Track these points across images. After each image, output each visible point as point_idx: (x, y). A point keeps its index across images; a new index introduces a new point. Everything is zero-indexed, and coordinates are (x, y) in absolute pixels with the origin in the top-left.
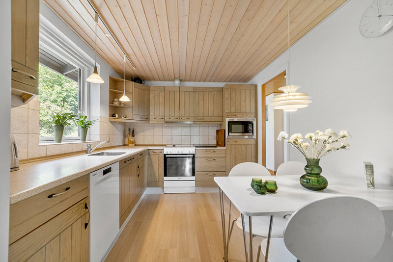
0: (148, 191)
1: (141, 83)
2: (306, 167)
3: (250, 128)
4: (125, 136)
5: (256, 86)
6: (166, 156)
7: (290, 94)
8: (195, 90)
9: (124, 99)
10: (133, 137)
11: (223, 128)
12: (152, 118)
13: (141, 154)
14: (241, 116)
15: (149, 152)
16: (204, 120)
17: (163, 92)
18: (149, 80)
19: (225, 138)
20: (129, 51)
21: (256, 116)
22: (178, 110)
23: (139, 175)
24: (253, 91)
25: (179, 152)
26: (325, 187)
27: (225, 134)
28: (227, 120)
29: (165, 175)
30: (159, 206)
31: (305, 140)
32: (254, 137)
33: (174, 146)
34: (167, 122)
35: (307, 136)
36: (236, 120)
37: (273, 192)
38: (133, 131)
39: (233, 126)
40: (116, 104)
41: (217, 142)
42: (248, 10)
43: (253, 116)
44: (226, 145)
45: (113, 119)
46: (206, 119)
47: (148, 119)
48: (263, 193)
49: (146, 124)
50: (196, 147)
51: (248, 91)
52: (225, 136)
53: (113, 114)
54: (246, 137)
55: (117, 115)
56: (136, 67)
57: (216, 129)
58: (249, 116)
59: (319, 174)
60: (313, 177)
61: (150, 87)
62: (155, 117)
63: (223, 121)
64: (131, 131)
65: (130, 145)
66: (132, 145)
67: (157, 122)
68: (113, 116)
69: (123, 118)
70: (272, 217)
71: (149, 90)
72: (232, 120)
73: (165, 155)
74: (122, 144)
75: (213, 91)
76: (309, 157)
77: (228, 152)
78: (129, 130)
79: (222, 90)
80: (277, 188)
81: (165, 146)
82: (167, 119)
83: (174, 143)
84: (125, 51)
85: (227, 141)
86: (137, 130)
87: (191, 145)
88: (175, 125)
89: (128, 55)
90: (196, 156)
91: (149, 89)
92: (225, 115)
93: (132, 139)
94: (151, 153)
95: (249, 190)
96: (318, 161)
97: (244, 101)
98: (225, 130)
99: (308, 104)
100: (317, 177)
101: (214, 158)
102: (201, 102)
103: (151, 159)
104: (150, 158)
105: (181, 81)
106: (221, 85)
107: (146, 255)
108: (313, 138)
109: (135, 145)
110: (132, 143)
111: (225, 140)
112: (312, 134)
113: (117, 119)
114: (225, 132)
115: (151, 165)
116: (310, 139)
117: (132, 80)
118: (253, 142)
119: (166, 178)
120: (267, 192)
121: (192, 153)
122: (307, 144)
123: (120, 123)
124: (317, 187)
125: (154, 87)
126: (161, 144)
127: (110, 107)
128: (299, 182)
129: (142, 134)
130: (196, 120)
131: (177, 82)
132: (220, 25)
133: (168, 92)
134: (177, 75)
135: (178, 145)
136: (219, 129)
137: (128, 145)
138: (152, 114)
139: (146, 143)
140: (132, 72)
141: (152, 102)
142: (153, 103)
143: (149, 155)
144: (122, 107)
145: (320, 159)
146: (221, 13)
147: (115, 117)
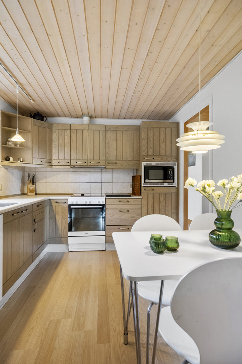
0: (49, 249)
1: (42, 120)
2: (217, 220)
3: (171, 174)
4: (23, 183)
5: (178, 124)
6: (72, 207)
7: (199, 132)
8: (106, 128)
9: (17, 138)
10: (33, 184)
11: (139, 174)
12: (55, 162)
13: (39, 205)
14: (160, 159)
15: (51, 202)
16: (117, 165)
17: (69, 132)
18: (53, 116)
19: (141, 186)
20: (22, 80)
21: (178, 160)
22: (86, 153)
23: (34, 231)
24: (174, 130)
25: (86, 202)
26: (237, 245)
27: (141, 181)
28: (144, 164)
29: (70, 230)
30: (60, 266)
31: (217, 188)
32: (175, 184)
33: (83, 195)
34: (73, 167)
35: (220, 183)
36: (154, 164)
37: (174, 250)
38: (34, 177)
39: (151, 172)
40: (10, 145)
41: (133, 190)
42: (158, 29)
43: (173, 160)
44: (142, 194)
45: (6, 163)
46: (120, 163)
47: (50, 163)
48: (161, 253)
49: (49, 169)
50: (107, 196)
51: (168, 130)
52: (141, 183)
53: (7, 157)
54: (166, 184)
55: (11, 159)
56: (34, 100)
57: (131, 175)
58: (169, 159)
59: (231, 229)
60: (223, 232)
61: (53, 124)
62: (59, 161)
63: (139, 165)
64: (31, 177)
65: (29, 194)
66: (31, 194)
67: (63, 167)
68: (7, 159)
69: (19, 161)
70: (162, 282)
71: (52, 129)
72: (149, 164)
73: (70, 206)
74: (20, 193)
75: (127, 130)
76: (220, 209)
77: (145, 202)
78: (29, 175)
79: (138, 129)
80: (178, 245)
81: (72, 195)
82: (73, 163)
83: (82, 192)
84: (17, 80)
85: (143, 189)
86: (38, 176)
87: (103, 194)
88: (84, 170)
89: (21, 85)
90: (107, 206)
91: (52, 127)
92: (141, 158)
93: (32, 187)
94: (53, 203)
95: (146, 248)
96: (229, 214)
97: (163, 142)
98: (141, 176)
99: (220, 145)
100: (227, 232)
101: (128, 209)
102: (114, 143)
103: (53, 211)
104: (51, 210)
105: (91, 117)
106: (137, 122)
107: (33, 328)
108: (226, 186)
109: (36, 194)
110: (31, 191)
111: (141, 188)
112: (225, 181)
113: (12, 162)
114: (141, 179)
115: (53, 217)
116: (223, 187)
117: (31, 117)
118: (174, 190)
119: (70, 233)
120: (166, 251)
121: (101, 203)
122: (219, 192)
123: (17, 168)
124: (226, 244)
125: (58, 124)
126: (67, 192)
127: (3, 148)
128: (208, 239)
129: (45, 180)
130: (107, 164)
131: (86, 120)
132: (127, 48)
133: (75, 131)
134: (85, 111)
135: (87, 194)
136: (135, 174)
137: (26, 194)
138: (55, 156)
139: (49, 192)
140: (30, 106)
141: (55, 143)
142: (57, 143)
143: (51, 205)
144: (18, 149)
145: (231, 211)
146: (126, 33)
147: (9, 160)
